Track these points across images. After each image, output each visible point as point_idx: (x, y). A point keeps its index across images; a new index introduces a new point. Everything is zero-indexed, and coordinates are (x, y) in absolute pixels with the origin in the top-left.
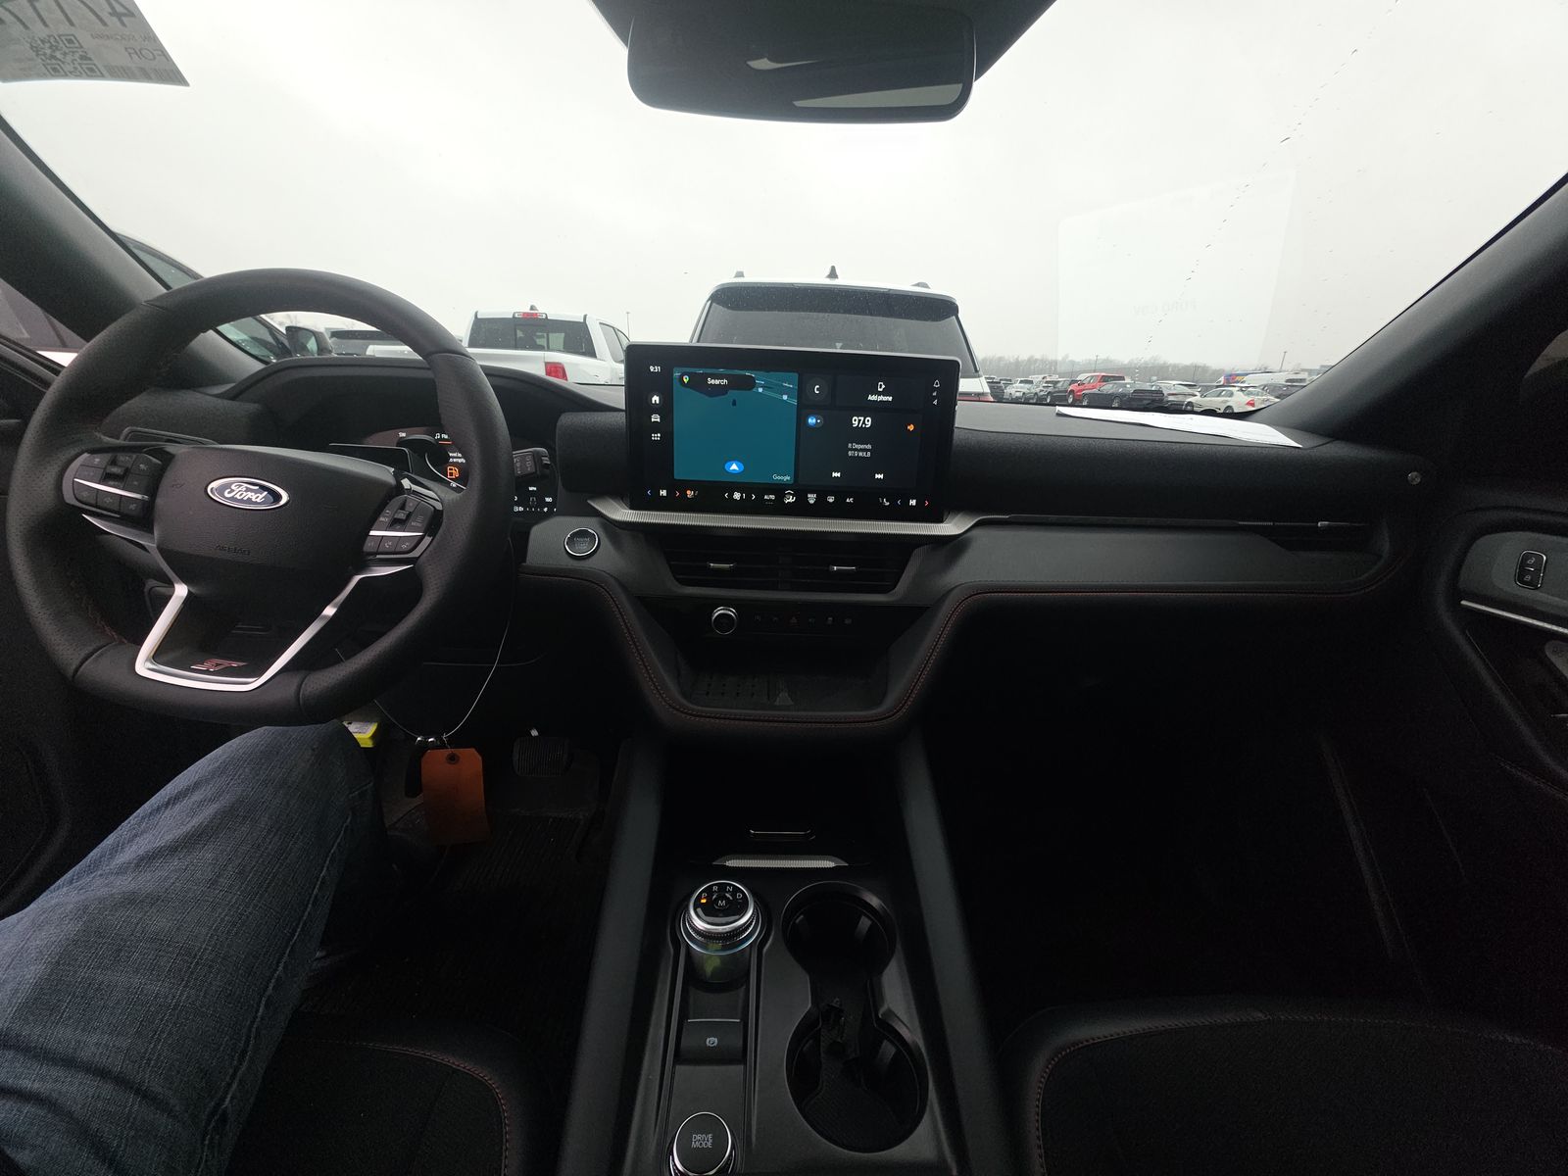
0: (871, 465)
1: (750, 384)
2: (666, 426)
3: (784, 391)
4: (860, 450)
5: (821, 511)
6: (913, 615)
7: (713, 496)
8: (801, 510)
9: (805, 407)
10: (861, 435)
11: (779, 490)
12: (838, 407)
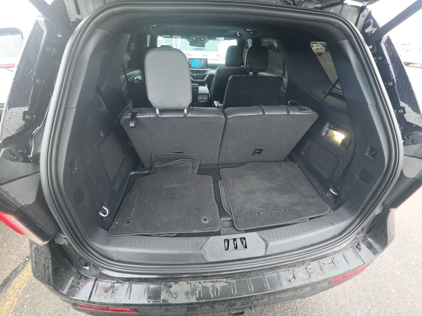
0: (203, 65)
1: (195, 60)
2: (191, 63)
3: (197, 61)
4: (202, 64)
5: (200, 68)
6: (206, 75)
7: (194, 68)
8: (199, 68)
9: (199, 62)
10: (202, 63)
11: (198, 67)
12: (201, 62)
